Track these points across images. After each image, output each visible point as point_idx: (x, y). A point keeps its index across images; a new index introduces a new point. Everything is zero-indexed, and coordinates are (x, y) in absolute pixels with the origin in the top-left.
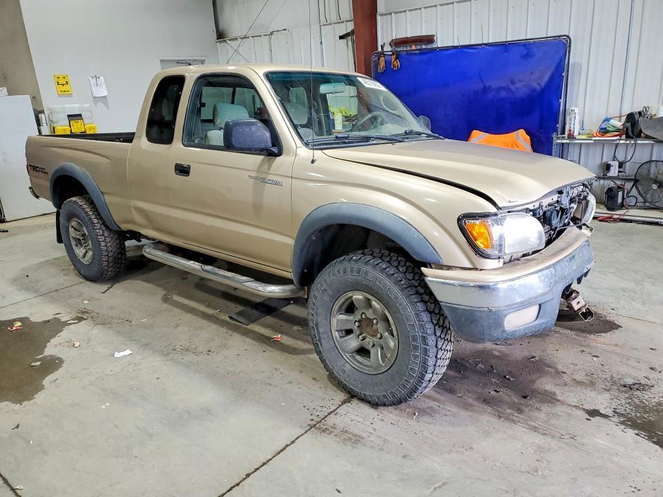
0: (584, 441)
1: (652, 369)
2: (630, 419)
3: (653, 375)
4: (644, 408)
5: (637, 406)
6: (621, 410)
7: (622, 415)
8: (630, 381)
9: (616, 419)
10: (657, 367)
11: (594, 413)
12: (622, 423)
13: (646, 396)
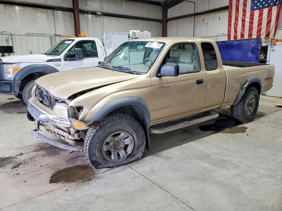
0: (17, 150)
1: (18, 174)
2: (10, 158)
3: (16, 172)
4: (9, 163)
5: (11, 162)
6: (15, 159)
7: (13, 158)
8: (20, 166)
9: (14, 156)
10: (17, 176)
11: (21, 154)
12: (12, 157)
13: (11, 166)
